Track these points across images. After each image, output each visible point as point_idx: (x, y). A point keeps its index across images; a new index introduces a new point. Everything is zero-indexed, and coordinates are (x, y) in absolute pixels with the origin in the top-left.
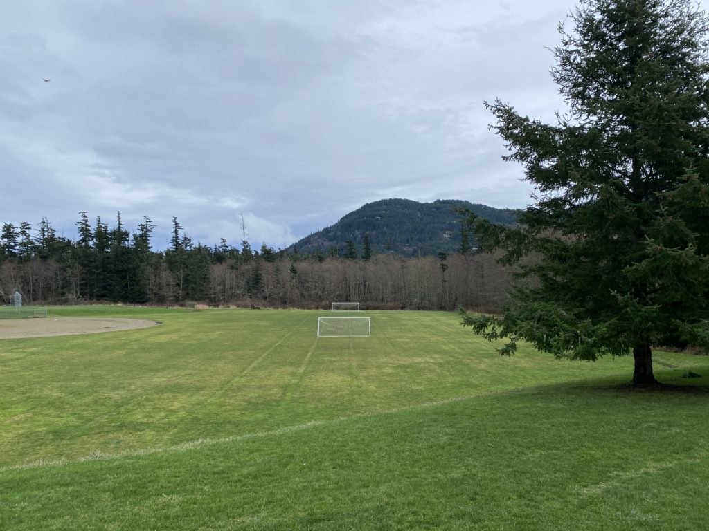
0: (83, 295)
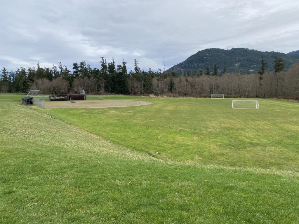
0: (106, 91)
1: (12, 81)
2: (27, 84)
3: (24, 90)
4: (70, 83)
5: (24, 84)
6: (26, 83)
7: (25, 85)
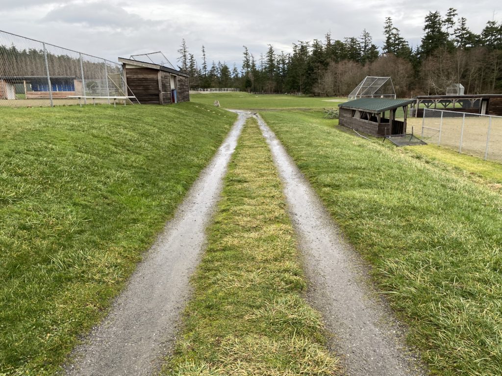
1: (281, 72)
2: (315, 73)
3: (308, 87)
4: (415, 67)
5: (309, 72)
6: (313, 70)
7: (310, 76)
